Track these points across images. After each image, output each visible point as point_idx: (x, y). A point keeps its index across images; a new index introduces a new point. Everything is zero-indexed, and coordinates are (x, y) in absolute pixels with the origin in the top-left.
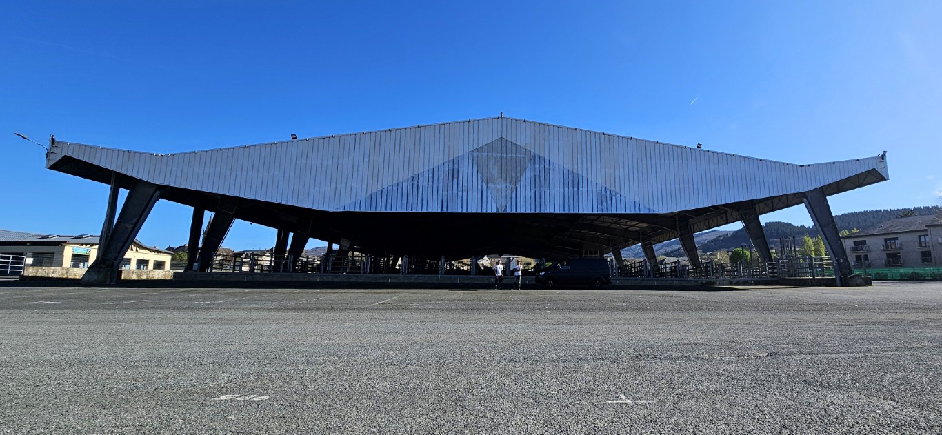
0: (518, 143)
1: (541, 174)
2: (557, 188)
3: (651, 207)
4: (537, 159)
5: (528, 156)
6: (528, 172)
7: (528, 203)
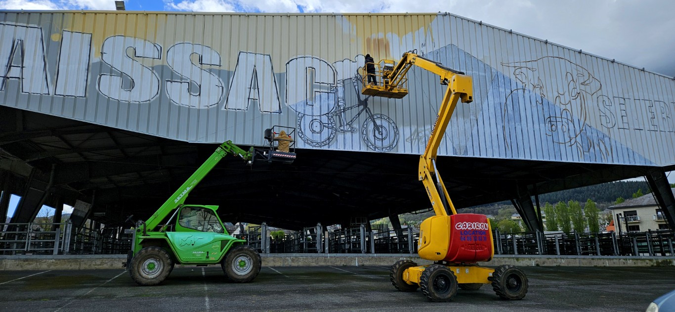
0: (474, 54)
1: (508, 102)
2: (530, 124)
3: (647, 157)
4: (501, 79)
5: (488, 75)
6: (490, 98)
7: (495, 144)
